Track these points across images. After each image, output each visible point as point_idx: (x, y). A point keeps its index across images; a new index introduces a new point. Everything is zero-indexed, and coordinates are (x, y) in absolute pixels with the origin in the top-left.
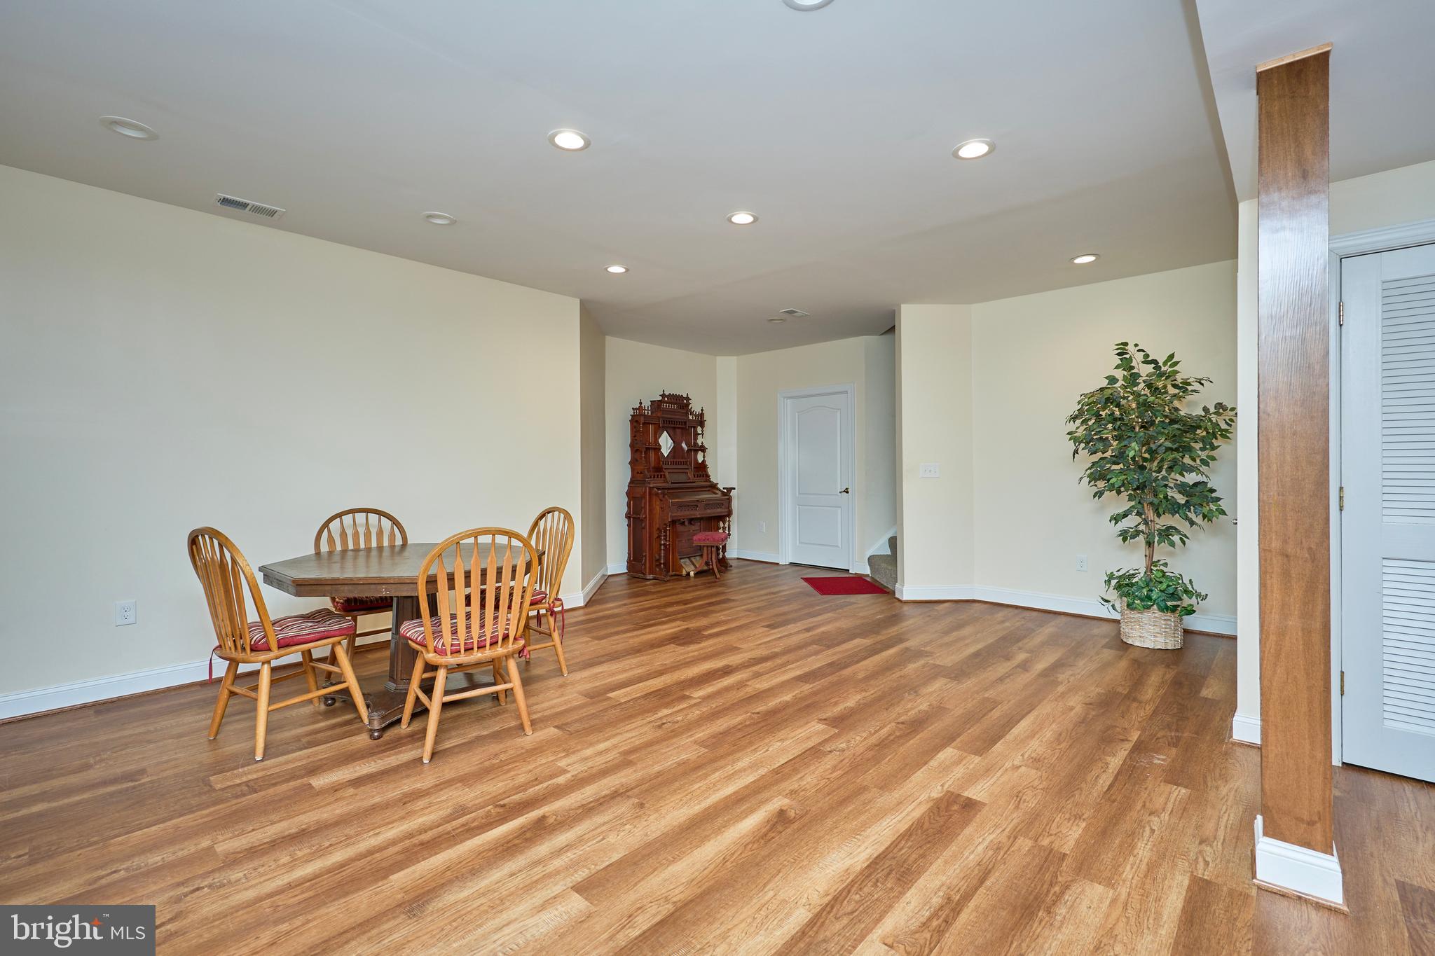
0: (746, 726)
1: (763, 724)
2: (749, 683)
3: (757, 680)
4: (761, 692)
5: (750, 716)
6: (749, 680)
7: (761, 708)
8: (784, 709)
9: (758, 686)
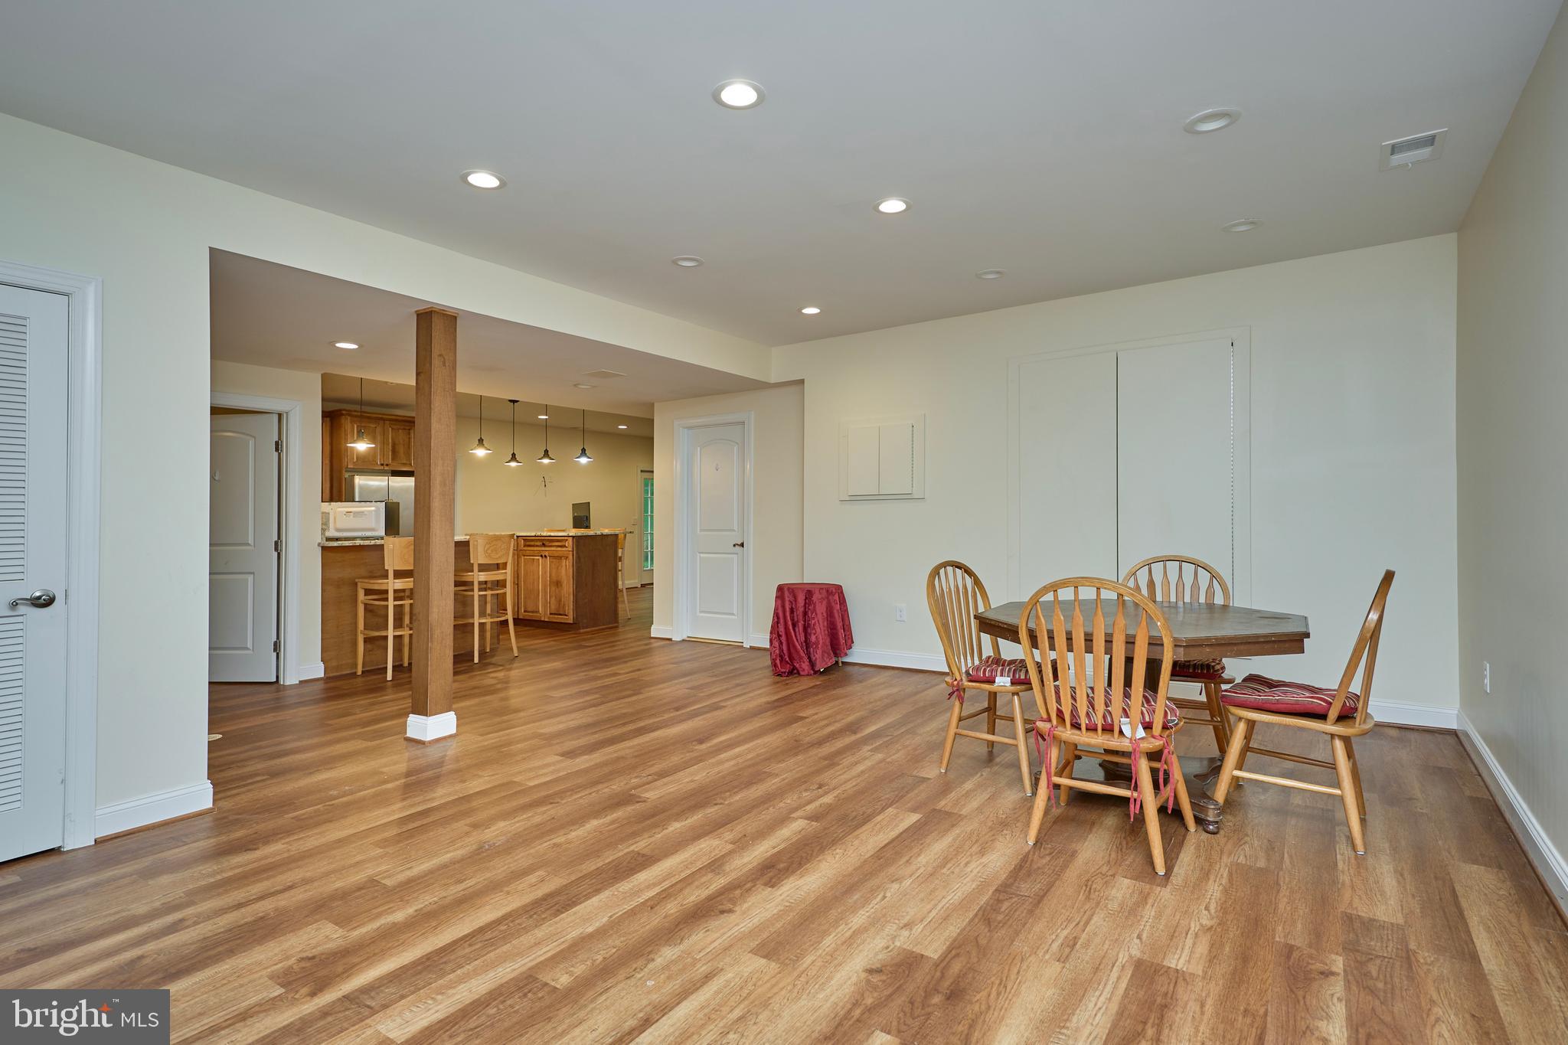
0: (729, 791)
1: (710, 794)
2: (730, 847)
3: (717, 853)
4: (711, 832)
5: (725, 800)
6: (731, 853)
7: (711, 811)
8: (684, 811)
9: (716, 842)
